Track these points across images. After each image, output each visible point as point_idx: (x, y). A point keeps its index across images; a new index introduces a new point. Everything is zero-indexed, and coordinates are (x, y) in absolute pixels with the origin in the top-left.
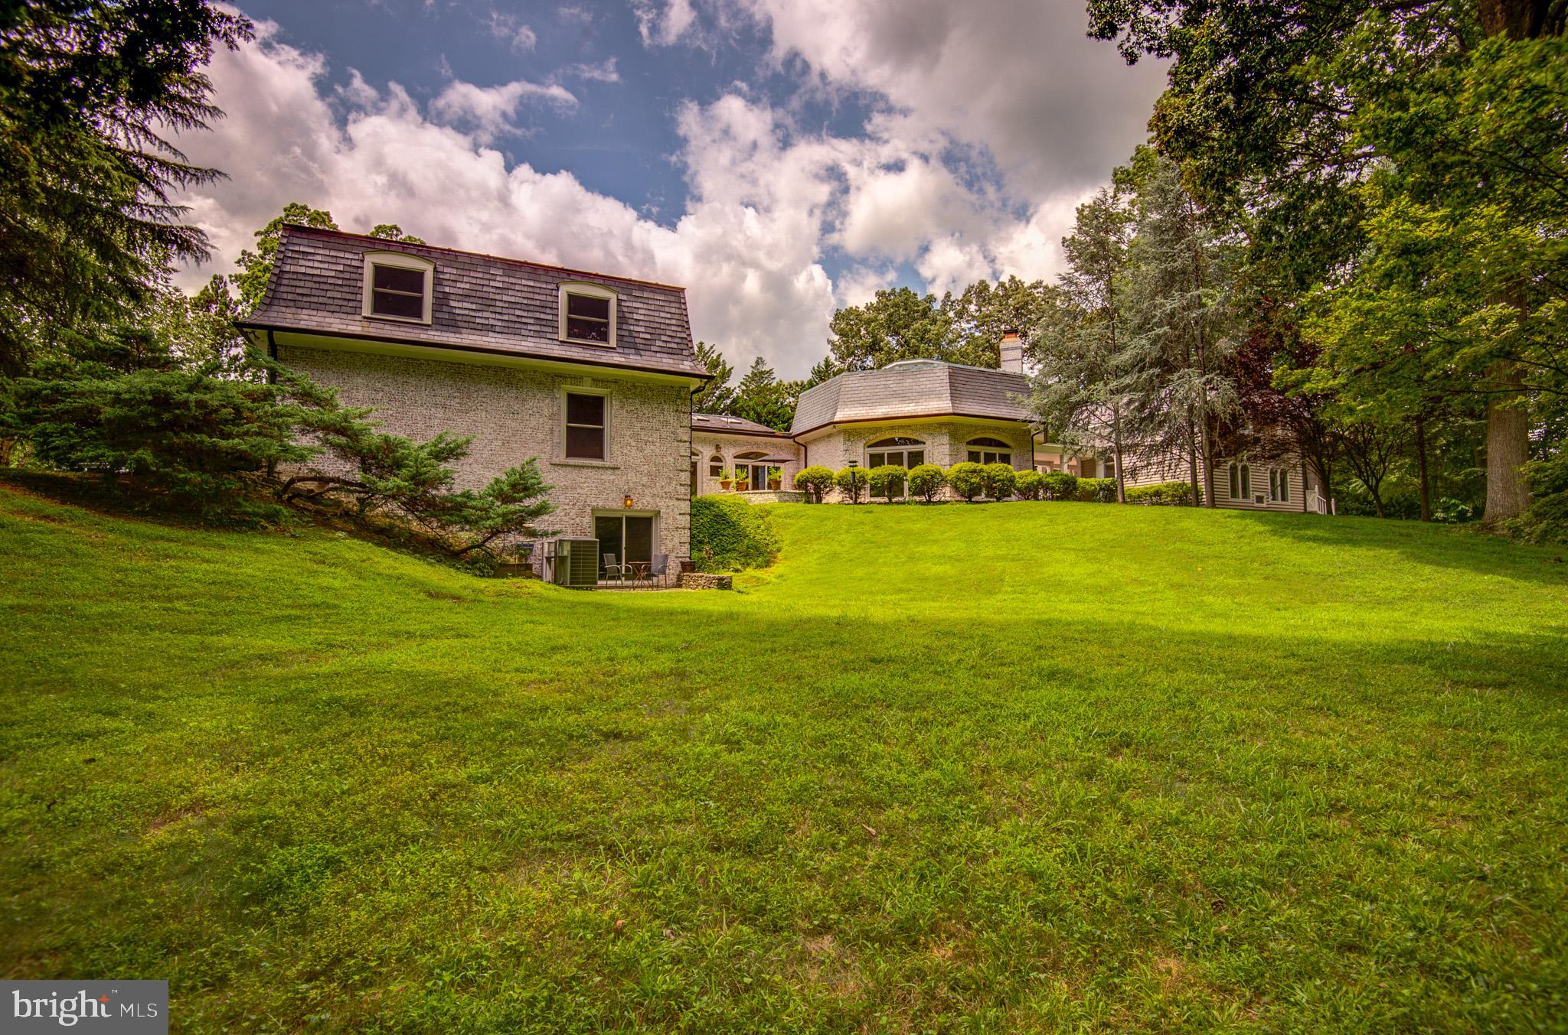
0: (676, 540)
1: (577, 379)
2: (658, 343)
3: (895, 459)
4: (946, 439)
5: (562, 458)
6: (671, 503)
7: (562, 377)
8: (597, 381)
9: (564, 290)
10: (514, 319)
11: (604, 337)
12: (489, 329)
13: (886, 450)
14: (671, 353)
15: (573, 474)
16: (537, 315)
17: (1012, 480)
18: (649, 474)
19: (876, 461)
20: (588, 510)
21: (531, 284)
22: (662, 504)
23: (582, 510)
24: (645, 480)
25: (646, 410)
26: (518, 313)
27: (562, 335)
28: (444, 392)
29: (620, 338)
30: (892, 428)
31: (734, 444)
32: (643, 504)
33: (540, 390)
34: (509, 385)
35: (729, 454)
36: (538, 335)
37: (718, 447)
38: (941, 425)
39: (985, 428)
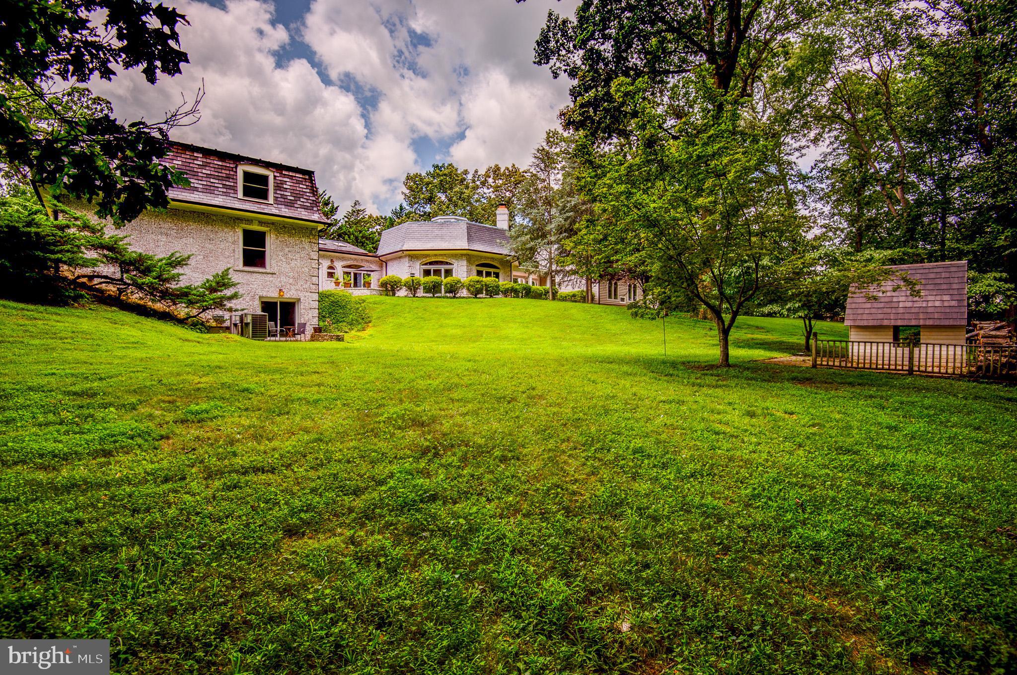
0: (310, 315)
1: (249, 221)
2: (299, 202)
3: (437, 272)
4: (465, 263)
5: (240, 266)
6: (307, 294)
7: (240, 220)
8: (261, 223)
9: (241, 169)
10: (209, 184)
11: (265, 197)
12: (196, 189)
13: (432, 268)
14: (303, 207)
15: (248, 277)
16: (224, 182)
17: (498, 287)
18: (294, 278)
19: (427, 273)
20: (257, 297)
21: (220, 163)
22: (301, 295)
23: (253, 297)
24: (291, 281)
25: (291, 240)
26: (212, 180)
27: (240, 194)
28: (166, 226)
29: (276, 199)
30: (436, 255)
31: (343, 259)
32: (289, 295)
33: (227, 227)
34: (207, 223)
35: (339, 266)
36: (225, 194)
37: (332, 261)
38: (462, 255)
39: (486, 258)
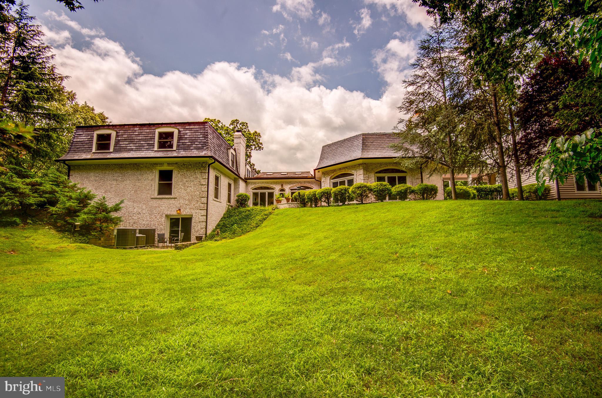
0: (199, 227)
1: (162, 164)
4: (361, 172)
5: (156, 195)
6: (198, 211)
7: (156, 164)
8: (169, 164)
10: (140, 145)
11: (171, 146)
12: (132, 150)
13: (338, 180)
14: (198, 149)
15: (159, 202)
16: (148, 142)
18: (189, 200)
20: (164, 215)
21: (148, 131)
22: (193, 212)
23: (162, 215)
24: (187, 202)
25: (188, 173)
26: (142, 142)
27: (156, 148)
28: (117, 175)
29: (178, 146)
30: (340, 169)
31: (290, 183)
32: (185, 212)
33: (148, 170)
34: (138, 169)
35: (287, 188)
36: (147, 149)
37: (282, 186)
38: (359, 165)
39: (386, 164)
